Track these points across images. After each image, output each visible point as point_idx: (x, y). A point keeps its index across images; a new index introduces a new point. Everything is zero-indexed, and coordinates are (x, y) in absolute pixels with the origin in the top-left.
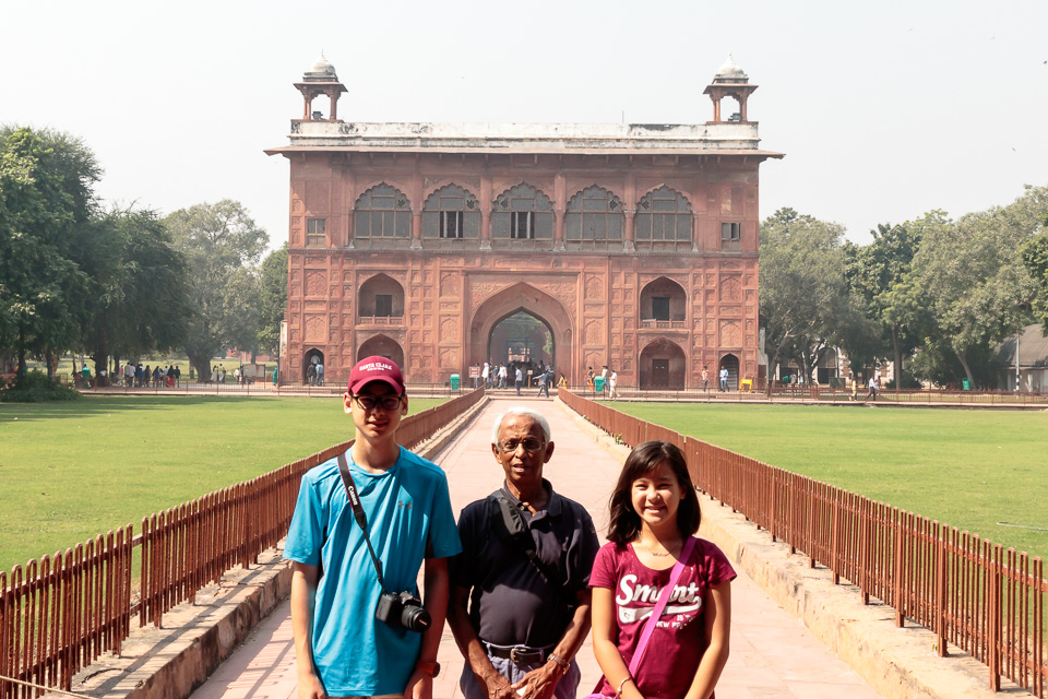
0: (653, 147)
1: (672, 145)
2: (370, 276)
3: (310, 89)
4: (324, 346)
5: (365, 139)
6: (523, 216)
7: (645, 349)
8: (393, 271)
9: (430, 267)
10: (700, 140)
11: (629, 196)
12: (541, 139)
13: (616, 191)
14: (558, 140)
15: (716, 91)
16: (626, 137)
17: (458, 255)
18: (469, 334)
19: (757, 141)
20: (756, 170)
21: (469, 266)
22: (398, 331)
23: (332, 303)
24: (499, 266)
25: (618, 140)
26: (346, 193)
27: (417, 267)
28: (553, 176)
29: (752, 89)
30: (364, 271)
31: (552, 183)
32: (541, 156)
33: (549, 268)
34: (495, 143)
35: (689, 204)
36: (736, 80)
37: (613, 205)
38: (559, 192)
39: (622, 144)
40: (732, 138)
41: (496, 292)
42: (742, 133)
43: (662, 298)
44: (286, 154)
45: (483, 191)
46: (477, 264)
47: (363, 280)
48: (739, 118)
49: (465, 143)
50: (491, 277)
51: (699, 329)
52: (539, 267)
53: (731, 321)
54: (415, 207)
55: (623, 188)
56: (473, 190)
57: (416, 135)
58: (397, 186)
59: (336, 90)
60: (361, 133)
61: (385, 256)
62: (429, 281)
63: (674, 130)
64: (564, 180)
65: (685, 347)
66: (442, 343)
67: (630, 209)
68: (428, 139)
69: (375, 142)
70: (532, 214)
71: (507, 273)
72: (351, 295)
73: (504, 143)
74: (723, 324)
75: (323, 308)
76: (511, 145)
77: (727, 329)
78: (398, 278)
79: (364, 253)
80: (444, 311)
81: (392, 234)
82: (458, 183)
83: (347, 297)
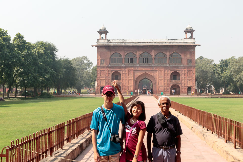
0: (173, 44)
1: (177, 43)
3: (101, 32)
6: (146, 58)
7: (172, 86)
8: (119, 70)
9: (126, 69)
10: (183, 42)
11: (168, 54)
12: (149, 42)
13: (165, 53)
14: (153, 42)
15: (186, 32)
17: (132, 67)
18: (135, 83)
19: (195, 42)
20: (195, 48)
21: (135, 69)
22: (120, 83)
23: (106, 77)
24: (141, 69)
25: (166, 42)
26: (109, 54)
27: (124, 69)
28: (152, 50)
29: (194, 31)
30: (113, 71)
31: (152, 52)
32: (149, 46)
33: (151, 69)
34: (140, 43)
35: (181, 55)
36: (190, 29)
37: (165, 56)
38: (153, 53)
39: (166, 43)
40: (189, 42)
41: (140, 75)
42: (192, 40)
43: (175, 75)
44: (96, 46)
45: (137, 53)
46: (136, 69)
47: (112, 72)
48: (191, 37)
49: (133, 43)
50: (139, 71)
51: (183, 82)
52: (149, 69)
53: (190, 80)
54: (123, 57)
55: (167, 52)
56: (135, 53)
57: (123, 42)
58: (119, 53)
59: (106, 33)
60: (111, 42)
61: (117, 67)
62: (126, 72)
63: (177, 40)
64: (154, 51)
65: (180, 86)
66: (129, 85)
67: (168, 57)
68: (125, 43)
69: (115, 44)
70: (148, 58)
71: (143, 71)
72: (110, 76)
73: (142, 43)
74: (188, 81)
75: (104, 78)
76: (143, 44)
77: (189, 82)
78: (120, 72)
79: (112, 67)
80: (129, 79)
81: (118, 63)
82: (132, 52)
83: (109, 76)
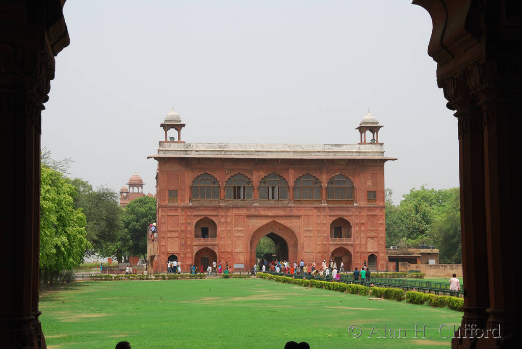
0: (335, 155)
1: (344, 154)
2: (200, 218)
3: (166, 127)
4: (177, 253)
5: (197, 151)
8: (211, 216)
9: (230, 214)
10: (357, 152)
11: (324, 179)
12: (282, 151)
13: (318, 177)
14: (290, 152)
15: (362, 129)
16: (322, 150)
17: (244, 207)
18: (249, 246)
19: (383, 152)
20: (383, 166)
21: (249, 213)
22: (214, 245)
23: (182, 231)
24: (263, 213)
25: (318, 152)
26: (189, 177)
27: (224, 214)
28: (288, 169)
30: (197, 216)
31: (287, 172)
32: (283, 160)
33: (287, 214)
34: (260, 153)
36: (373, 123)
37: (316, 183)
39: (320, 154)
40: (369, 151)
41: (261, 225)
42: (375, 148)
43: (340, 227)
44: (155, 158)
45: (254, 177)
46: (252, 212)
47: (195, 221)
48: (374, 142)
49: (245, 153)
50: (259, 218)
51: (357, 242)
52: (281, 213)
53: (372, 238)
54: (222, 184)
55: (321, 175)
56: (249, 176)
57: (222, 149)
59: (179, 127)
60: (195, 148)
61: (207, 208)
62: (229, 220)
63: (345, 146)
64: (293, 171)
65: (351, 250)
66: (236, 251)
67: (325, 185)
68: (227, 151)
69: (201, 153)
71: (266, 216)
72: (191, 228)
73: (265, 153)
74: (369, 239)
75: (176, 234)
76: (268, 154)
77: (370, 241)
78: (214, 219)
79: (197, 207)
80: (236, 235)
81: (210, 198)
82: (242, 173)
83: (189, 229)
